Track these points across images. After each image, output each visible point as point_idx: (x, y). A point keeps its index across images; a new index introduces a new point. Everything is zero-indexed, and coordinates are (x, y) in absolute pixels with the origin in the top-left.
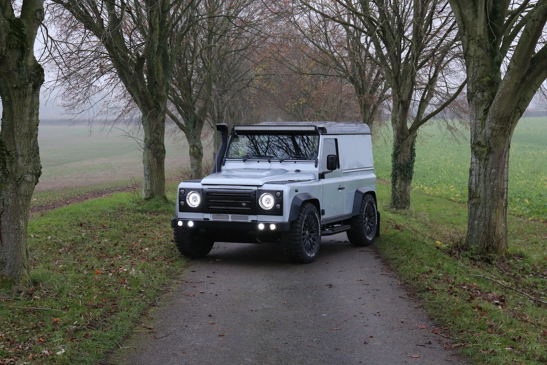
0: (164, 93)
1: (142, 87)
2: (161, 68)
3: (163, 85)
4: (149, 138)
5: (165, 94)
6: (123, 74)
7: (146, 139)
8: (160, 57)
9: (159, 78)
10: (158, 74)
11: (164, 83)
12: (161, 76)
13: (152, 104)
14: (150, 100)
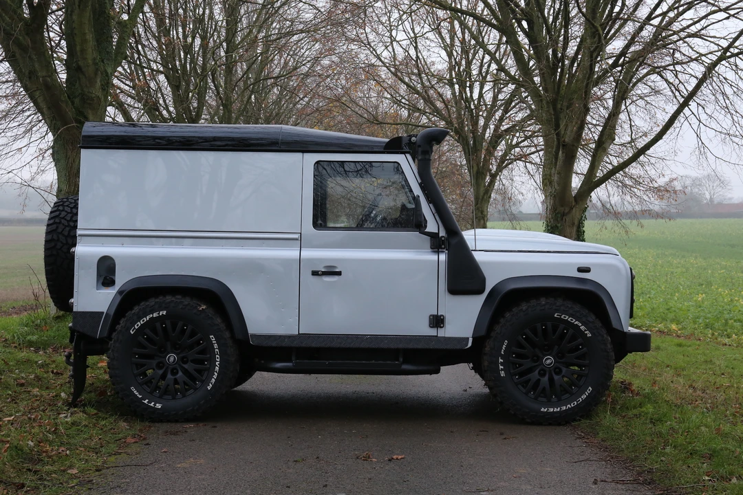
0: (97, 91)
1: (44, 74)
2: (90, 37)
3: (96, 74)
4: (65, 188)
5: (100, 94)
6: (14, 56)
7: (59, 190)
8: (88, 13)
9: (85, 59)
10: (83, 51)
11: (97, 70)
12: (91, 54)
13: (70, 113)
14: (64, 105)
